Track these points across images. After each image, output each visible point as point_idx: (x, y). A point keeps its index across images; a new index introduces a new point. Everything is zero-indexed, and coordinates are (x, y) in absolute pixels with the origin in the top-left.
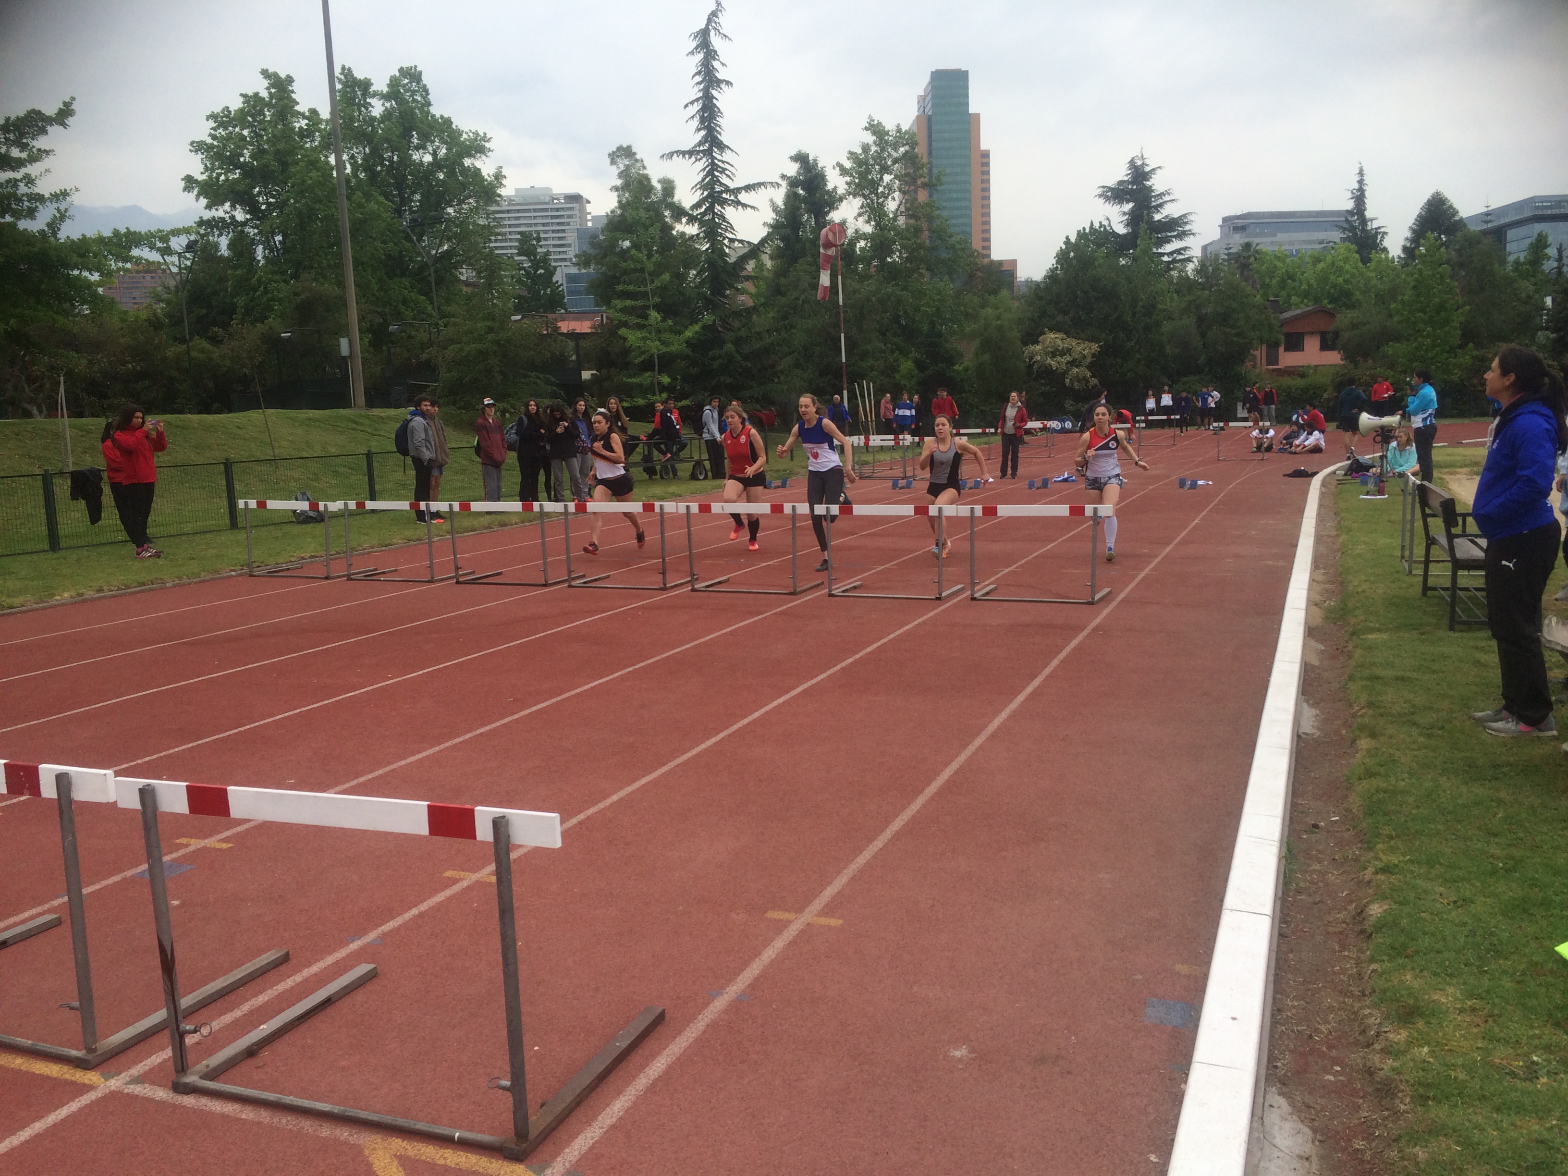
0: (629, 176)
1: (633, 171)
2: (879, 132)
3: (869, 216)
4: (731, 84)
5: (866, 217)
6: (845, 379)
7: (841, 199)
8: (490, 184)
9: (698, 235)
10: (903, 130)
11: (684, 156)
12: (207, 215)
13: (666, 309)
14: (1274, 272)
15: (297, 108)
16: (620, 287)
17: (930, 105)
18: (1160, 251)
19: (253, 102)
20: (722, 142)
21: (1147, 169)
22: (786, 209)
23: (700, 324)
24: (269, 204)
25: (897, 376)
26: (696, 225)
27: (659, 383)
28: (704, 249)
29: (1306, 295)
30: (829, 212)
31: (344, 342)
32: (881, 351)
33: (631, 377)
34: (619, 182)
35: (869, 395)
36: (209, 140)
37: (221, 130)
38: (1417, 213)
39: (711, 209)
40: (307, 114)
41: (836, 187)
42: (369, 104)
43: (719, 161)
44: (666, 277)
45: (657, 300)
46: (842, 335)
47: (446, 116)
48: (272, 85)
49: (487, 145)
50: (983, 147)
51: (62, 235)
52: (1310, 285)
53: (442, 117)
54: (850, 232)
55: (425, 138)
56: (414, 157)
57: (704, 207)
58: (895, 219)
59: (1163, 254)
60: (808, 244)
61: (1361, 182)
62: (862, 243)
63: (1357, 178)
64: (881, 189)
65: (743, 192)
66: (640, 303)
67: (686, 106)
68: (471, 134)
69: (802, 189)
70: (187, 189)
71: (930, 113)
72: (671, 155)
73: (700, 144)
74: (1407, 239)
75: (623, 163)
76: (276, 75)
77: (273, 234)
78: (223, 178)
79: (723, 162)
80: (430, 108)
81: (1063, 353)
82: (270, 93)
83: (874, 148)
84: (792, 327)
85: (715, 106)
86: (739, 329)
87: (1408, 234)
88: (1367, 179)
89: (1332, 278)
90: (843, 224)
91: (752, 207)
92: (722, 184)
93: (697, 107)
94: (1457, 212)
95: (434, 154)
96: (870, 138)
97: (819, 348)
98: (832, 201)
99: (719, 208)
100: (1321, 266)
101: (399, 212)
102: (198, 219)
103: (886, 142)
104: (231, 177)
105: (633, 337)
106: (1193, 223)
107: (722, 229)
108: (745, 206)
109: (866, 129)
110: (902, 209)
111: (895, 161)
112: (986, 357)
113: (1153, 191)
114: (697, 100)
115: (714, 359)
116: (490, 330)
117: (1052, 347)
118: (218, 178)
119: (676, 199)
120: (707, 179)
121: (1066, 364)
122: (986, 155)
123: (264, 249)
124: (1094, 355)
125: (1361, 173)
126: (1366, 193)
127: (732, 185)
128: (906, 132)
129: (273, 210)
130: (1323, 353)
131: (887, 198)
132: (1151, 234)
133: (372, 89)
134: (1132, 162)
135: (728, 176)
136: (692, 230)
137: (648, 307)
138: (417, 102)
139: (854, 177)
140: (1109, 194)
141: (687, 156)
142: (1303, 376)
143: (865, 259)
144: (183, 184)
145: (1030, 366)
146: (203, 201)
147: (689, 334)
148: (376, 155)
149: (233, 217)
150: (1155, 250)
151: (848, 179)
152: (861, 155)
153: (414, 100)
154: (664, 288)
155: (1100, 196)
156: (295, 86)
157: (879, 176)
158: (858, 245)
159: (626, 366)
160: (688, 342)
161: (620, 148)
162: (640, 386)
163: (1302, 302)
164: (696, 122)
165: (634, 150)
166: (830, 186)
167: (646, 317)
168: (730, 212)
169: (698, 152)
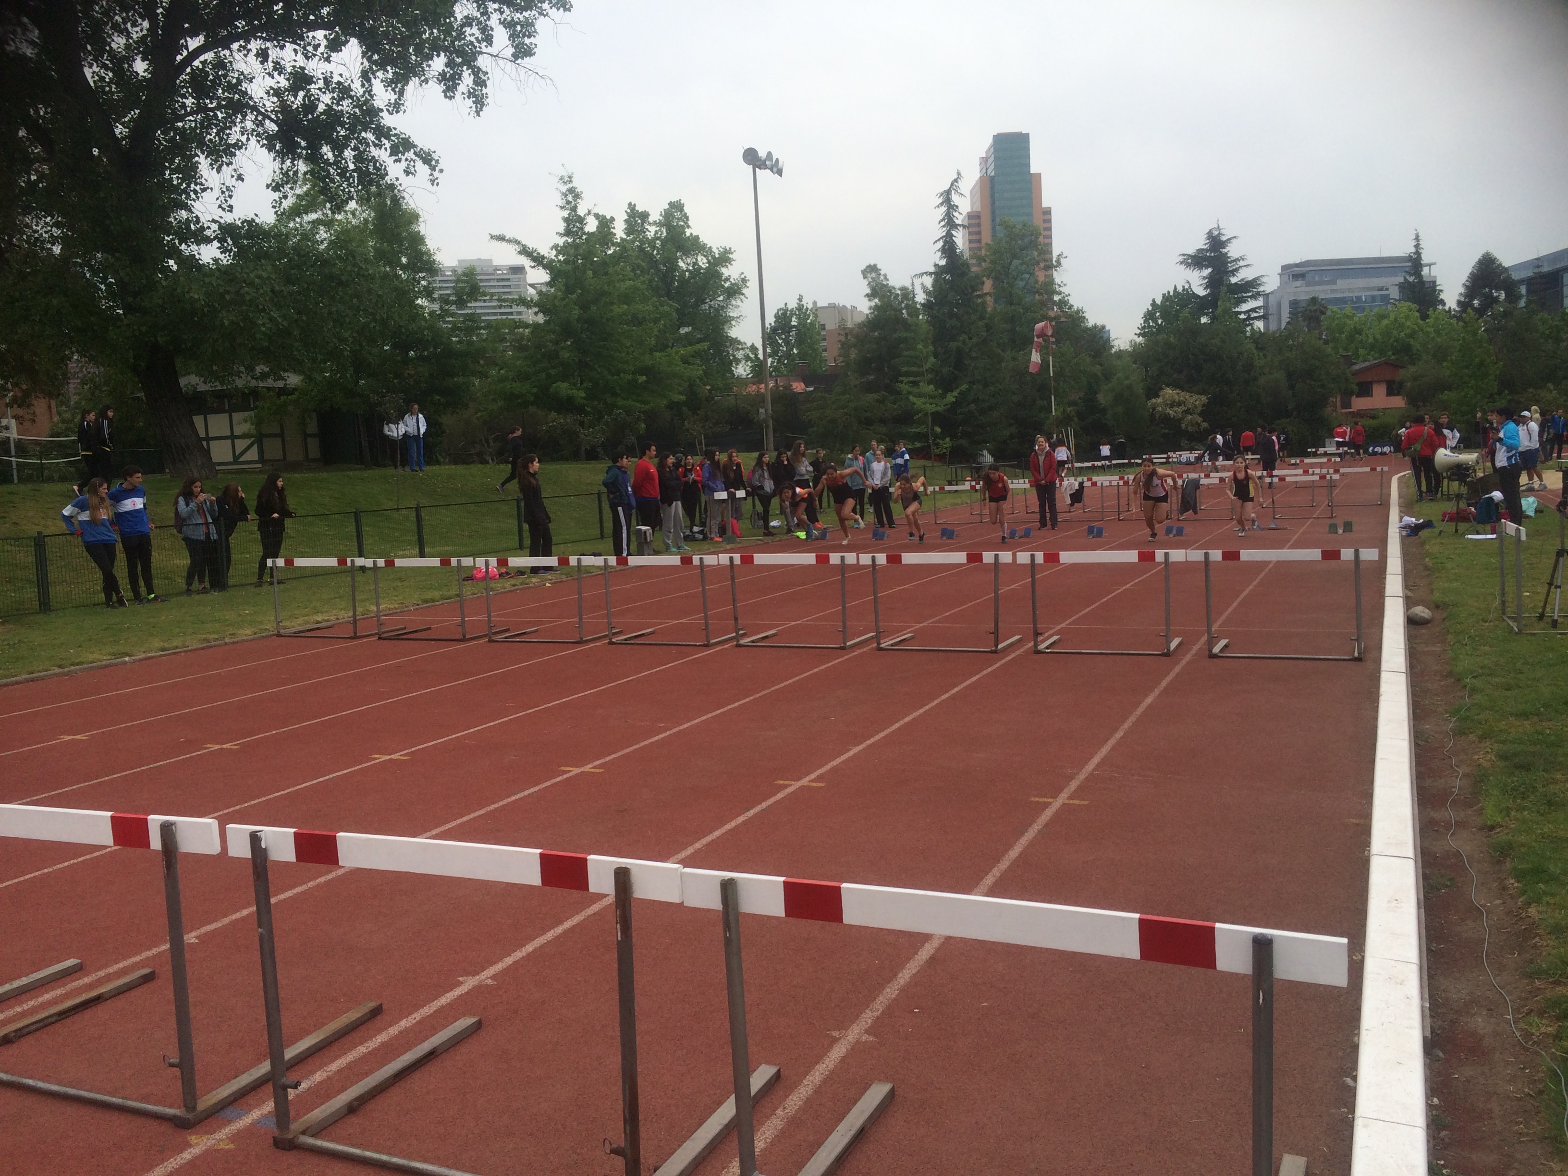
0: (876, 286)
1: (879, 282)
14: (1342, 327)
16: (905, 369)
17: (993, 166)
18: (1237, 309)
21: (1224, 238)
27: (933, 432)
29: (1372, 347)
34: (868, 291)
38: (1470, 271)
42: (647, 229)
45: (930, 376)
49: (731, 256)
50: (1045, 203)
52: (1375, 339)
59: (1240, 313)
61: (1417, 246)
63: (1414, 243)
66: (918, 379)
67: (934, 243)
68: (721, 250)
71: (993, 174)
74: (1461, 294)
75: (871, 277)
80: (687, 230)
81: (1179, 404)
85: (954, 242)
87: (1462, 290)
88: (1423, 244)
89: (1395, 333)
93: (941, 243)
100: (1385, 322)
105: (918, 402)
112: (1121, 408)
113: (1229, 257)
114: (941, 238)
117: (1170, 400)
119: (911, 299)
121: (1182, 412)
122: (1048, 212)
124: (1204, 405)
125: (1417, 238)
132: (1229, 295)
133: (649, 218)
134: (1209, 233)
137: (923, 381)
138: (681, 226)
140: (1189, 261)
142: (1374, 418)
145: (1153, 415)
147: (951, 398)
150: (1233, 309)
153: (678, 225)
155: (1181, 263)
161: (869, 266)
162: (918, 434)
163: (1369, 355)
165: (879, 267)
167: (919, 387)
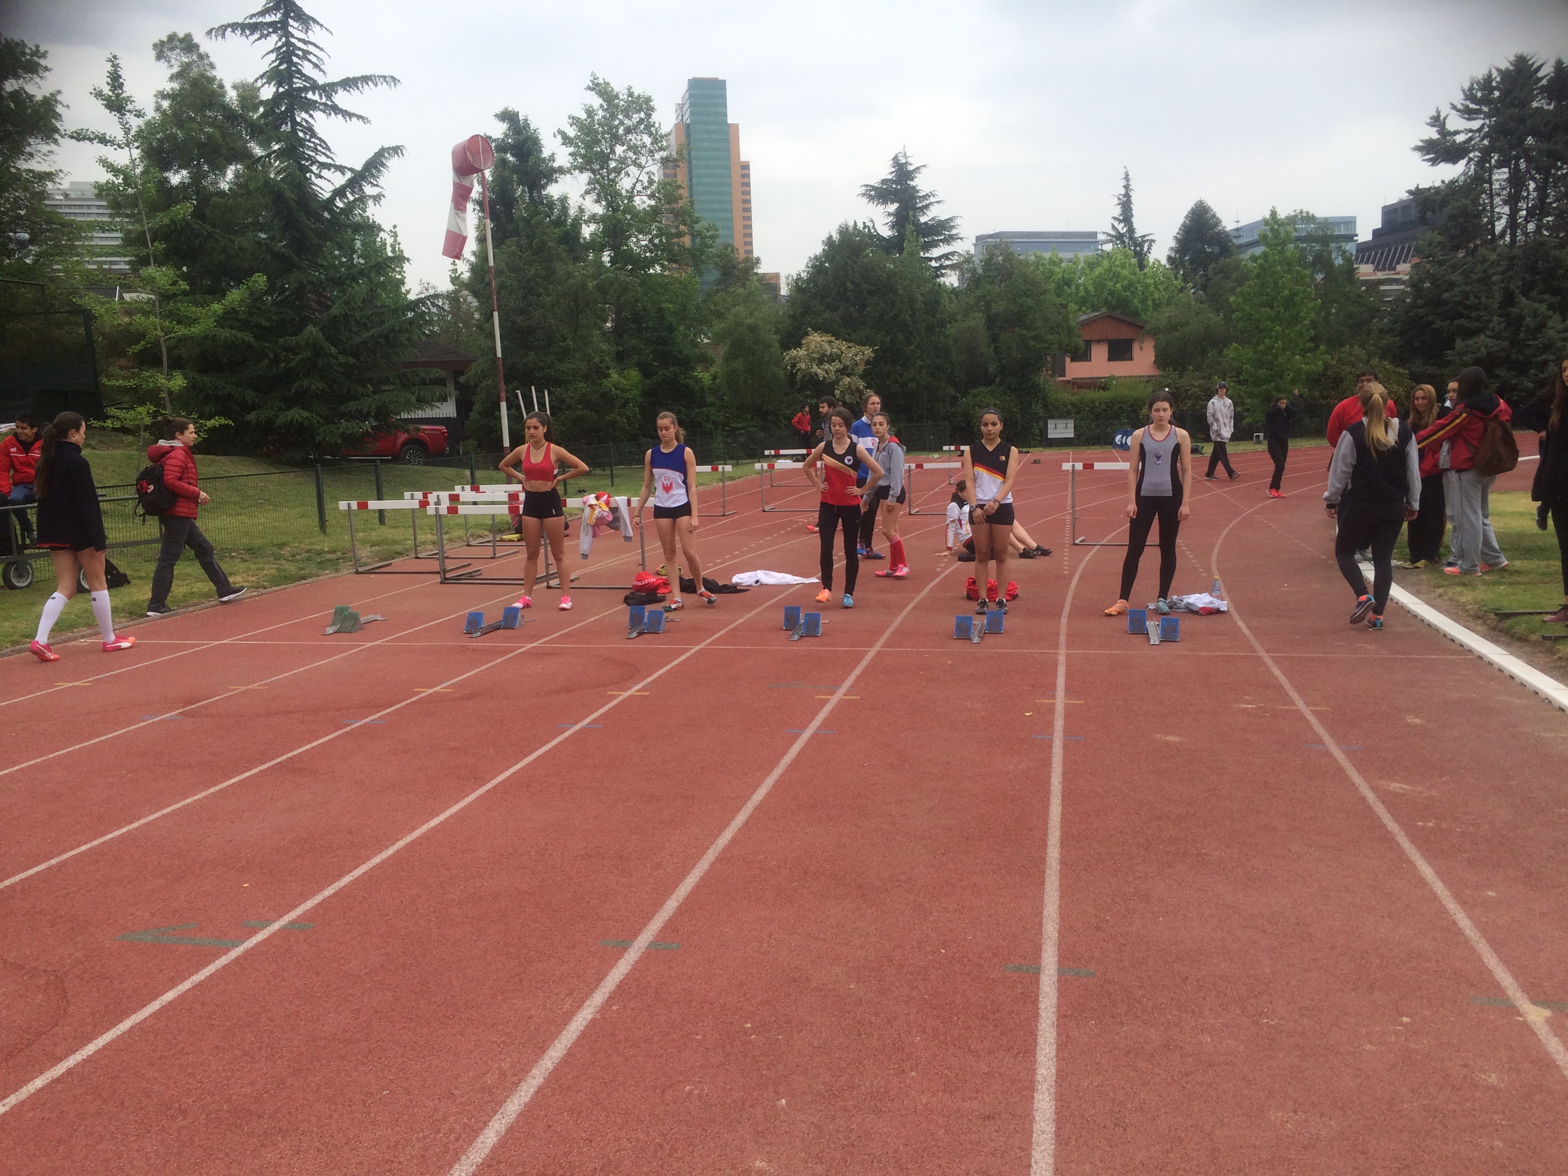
0: (188, 79)
1: (195, 71)
2: (606, 93)
3: (598, 195)
5: (594, 196)
6: (502, 383)
7: (562, 172)
11: (240, 31)
14: (1050, 277)
17: (688, 114)
18: (927, 255)
20: (304, 13)
21: (910, 168)
27: (168, 388)
28: (278, 178)
29: (1084, 302)
30: (547, 184)
34: (171, 86)
38: (1182, 222)
39: (289, 116)
41: (553, 154)
43: (300, 40)
50: (743, 158)
52: (1087, 291)
54: (574, 211)
58: (631, 198)
59: (930, 259)
60: (522, 225)
61: (1127, 187)
62: (591, 226)
63: (1123, 183)
64: (613, 164)
65: (341, 90)
69: (511, 155)
71: (688, 122)
73: (266, 13)
74: (1172, 249)
75: (178, 59)
79: (306, 42)
81: (831, 359)
83: (601, 114)
87: (1173, 244)
88: (1133, 184)
89: (1110, 284)
90: (564, 201)
91: (359, 117)
92: (304, 77)
94: (1220, 222)
96: (596, 102)
98: (550, 174)
99: (304, 115)
100: (1098, 271)
103: (617, 106)
106: (960, 228)
107: (308, 147)
108: (346, 114)
109: (589, 88)
112: (739, 364)
113: (918, 191)
117: (818, 352)
120: (280, 68)
121: (836, 372)
122: (746, 167)
124: (868, 362)
125: (1127, 178)
126: (1133, 200)
127: (321, 80)
130: (1111, 363)
131: (619, 173)
132: (917, 237)
134: (895, 159)
135: (313, 64)
139: (579, 147)
140: (873, 193)
141: (244, 32)
142: (1104, 388)
143: (596, 246)
145: (793, 376)
150: (922, 254)
151: (572, 149)
152: (585, 120)
155: (864, 195)
157: (609, 148)
158: (585, 228)
161: (172, 38)
163: (1080, 310)
165: (195, 41)
166: (546, 153)
168: (322, 124)
169: (264, 25)
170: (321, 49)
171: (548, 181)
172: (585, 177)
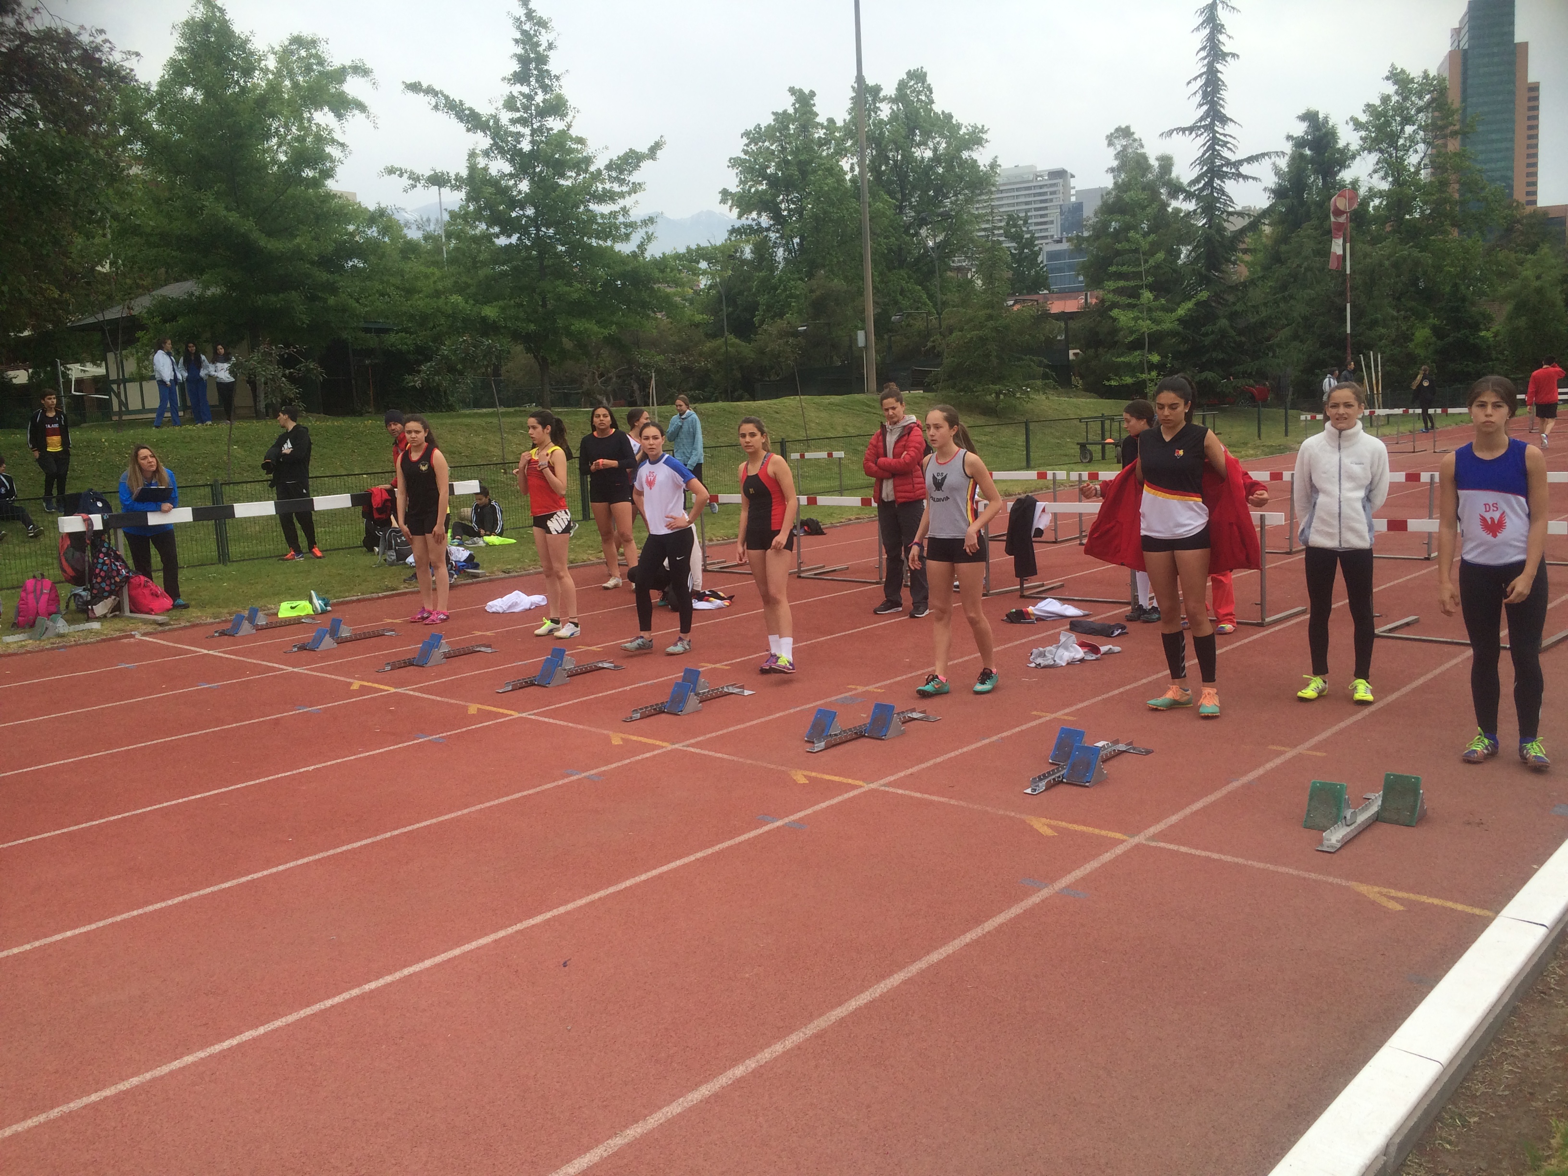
0: (1126, 156)
1: (1130, 151)
2: (1402, 80)
3: (1386, 172)
4: (1238, 56)
5: (1382, 173)
6: (1349, 351)
7: (1353, 157)
8: (985, 174)
9: (1195, 211)
10: (1431, 76)
11: (1184, 133)
12: (738, 224)
13: (1158, 288)
15: (818, 120)
16: (1113, 269)
17: (1466, 38)
19: (782, 118)
20: (1225, 116)
22: (1290, 172)
23: (1194, 300)
24: (789, 210)
25: (1411, 345)
26: (1194, 201)
27: (1149, 362)
28: (1200, 224)
30: (1340, 171)
31: (861, 335)
32: (1394, 318)
33: (1119, 356)
34: (1115, 163)
35: (1376, 366)
36: (743, 156)
37: (752, 146)
39: (1210, 183)
40: (826, 124)
41: (1348, 144)
42: (878, 108)
43: (1221, 134)
44: (1161, 256)
45: (1150, 279)
46: (1348, 305)
47: (946, 112)
48: (797, 101)
49: (984, 136)
50: (1532, 78)
51: (648, 255)
53: (943, 112)
54: (1363, 191)
55: (927, 135)
56: (916, 155)
57: (1203, 182)
58: (1417, 172)
60: (1313, 208)
62: (1377, 202)
64: (1401, 142)
65: (1245, 164)
66: (1132, 283)
67: (1189, 83)
68: (970, 128)
69: (1309, 149)
70: (723, 201)
71: (1466, 47)
72: (1170, 133)
73: (1202, 119)
75: (1120, 144)
76: (801, 91)
77: (792, 238)
78: (753, 190)
79: (1225, 135)
80: (933, 106)
82: (795, 109)
83: (1395, 98)
84: (1291, 297)
85: (1219, 79)
86: (1234, 304)
90: (1355, 183)
91: (1254, 179)
92: (1222, 158)
93: (1200, 82)
95: (935, 150)
96: (1390, 89)
97: (1321, 318)
98: (1344, 158)
99: (1219, 182)
101: (901, 208)
102: (730, 228)
103: (1410, 91)
104: (760, 188)
105: (1124, 318)
107: (1220, 202)
108: (1246, 178)
109: (1388, 78)
110: (1426, 161)
111: (1419, 110)
114: (1201, 75)
115: (1206, 334)
116: (990, 317)
118: (749, 190)
119: (1174, 175)
120: (1208, 154)
122: (1534, 88)
123: (785, 251)
127: (1233, 158)
128: (1434, 78)
129: (793, 215)
131: (1408, 151)
133: (881, 95)
135: (1229, 149)
136: (1190, 206)
137: (1141, 287)
138: (922, 101)
139: (1370, 132)
141: (1187, 132)
143: (1380, 219)
144: (719, 197)
146: (736, 211)
147: (1181, 312)
148: (882, 156)
149: (759, 224)
151: (1363, 133)
152: (1380, 106)
153: (919, 100)
154: (1158, 266)
156: (816, 100)
157: (1399, 128)
158: (1372, 204)
159: (1114, 344)
160: (1180, 320)
161: (1118, 130)
162: (1128, 365)
164: (1199, 97)
165: (1132, 130)
166: (1341, 144)
167: (1138, 296)
168: (1230, 186)
169: (1199, 128)
170: (1234, 138)
171: (1341, 167)
172: (1374, 157)
